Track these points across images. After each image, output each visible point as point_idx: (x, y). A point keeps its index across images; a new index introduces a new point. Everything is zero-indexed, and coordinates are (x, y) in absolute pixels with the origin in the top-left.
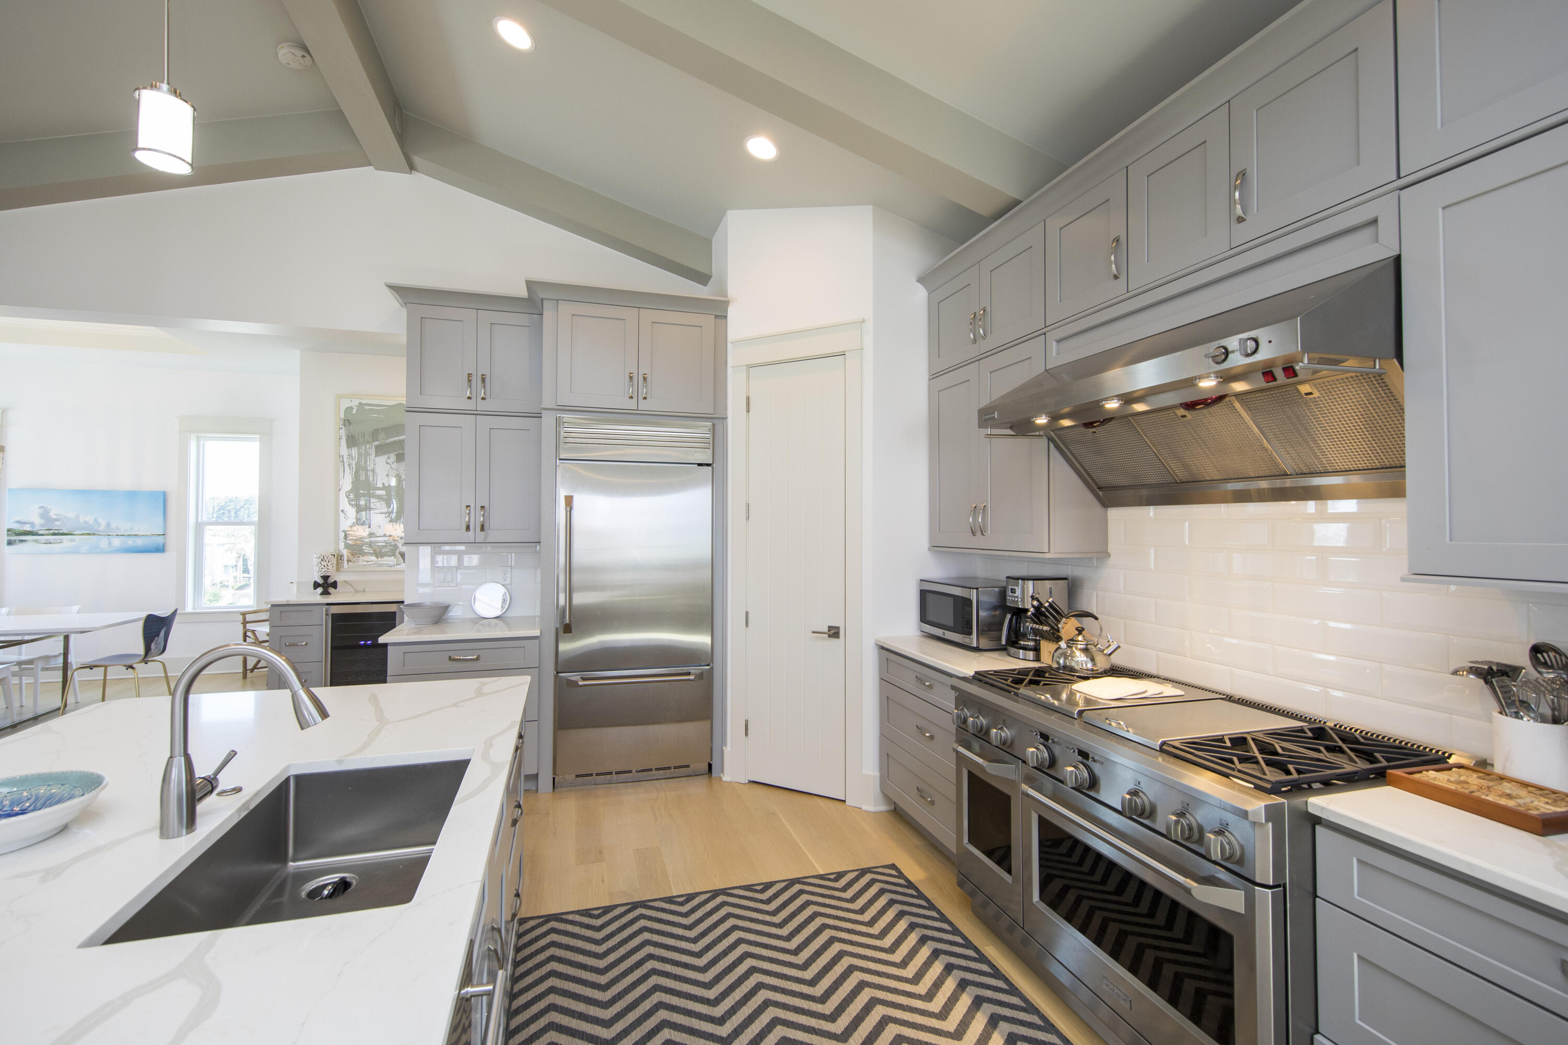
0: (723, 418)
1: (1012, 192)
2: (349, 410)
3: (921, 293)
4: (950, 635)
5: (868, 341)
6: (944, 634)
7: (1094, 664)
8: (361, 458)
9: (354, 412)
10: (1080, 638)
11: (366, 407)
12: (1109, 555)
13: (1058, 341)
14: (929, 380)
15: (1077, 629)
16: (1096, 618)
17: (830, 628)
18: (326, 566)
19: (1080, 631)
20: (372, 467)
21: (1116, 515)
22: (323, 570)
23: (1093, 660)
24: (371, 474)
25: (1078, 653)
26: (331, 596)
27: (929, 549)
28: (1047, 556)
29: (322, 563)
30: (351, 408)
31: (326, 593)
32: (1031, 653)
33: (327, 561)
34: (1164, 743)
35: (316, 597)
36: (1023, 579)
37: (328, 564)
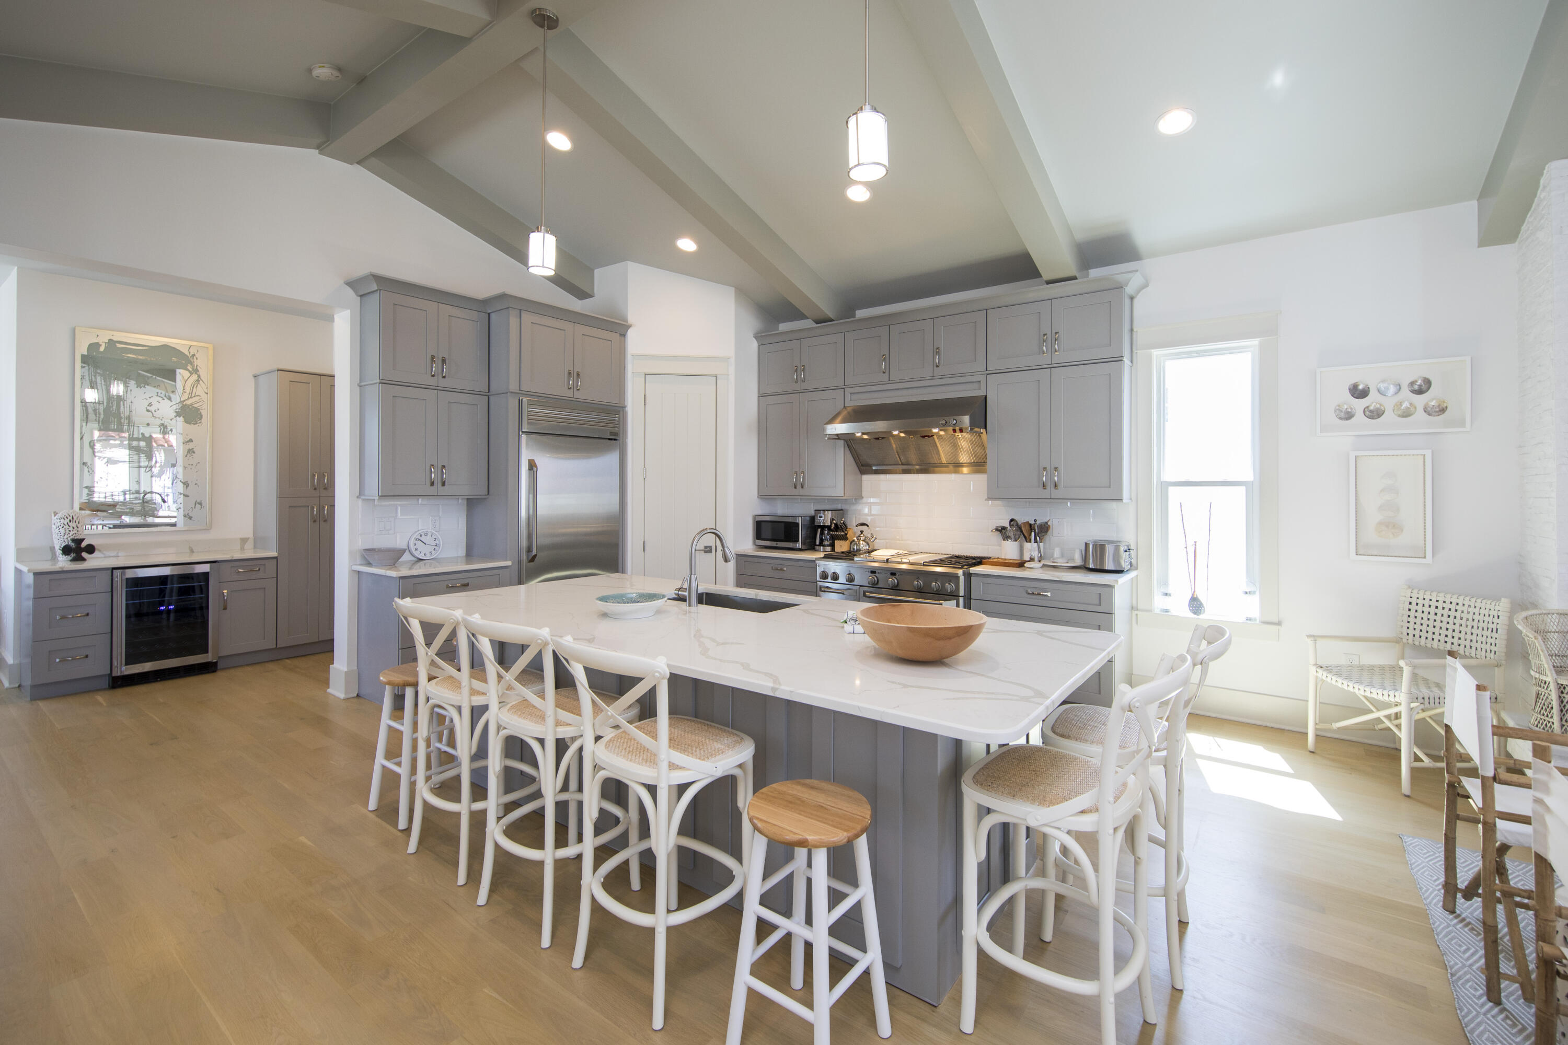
0: (623, 407)
1: (831, 315)
2: (93, 346)
3: (755, 344)
4: (780, 544)
5: (732, 370)
6: (777, 544)
7: (869, 547)
8: (112, 403)
9: (102, 349)
10: (862, 535)
11: (119, 346)
12: (863, 498)
13: (851, 394)
14: (759, 397)
15: (860, 531)
16: (868, 526)
17: (706, 547)
18: (76, 528)
19: (862, 532)
20: (127, 414)
21: (867, 479)
22: (71, 533)
23: (868, 545)
24: (126, 422)
25: (861, 542)
26: (86, 562)
27: (758, 497)
28: (844, 498)
29: (70, 524)
30: (97, 345)
31: (79, 559)
32: (829, 548)
33: (77, 522)
34: (924, 562)
35: (64, 562)
36: (824, 511)
37: (79, 525)
